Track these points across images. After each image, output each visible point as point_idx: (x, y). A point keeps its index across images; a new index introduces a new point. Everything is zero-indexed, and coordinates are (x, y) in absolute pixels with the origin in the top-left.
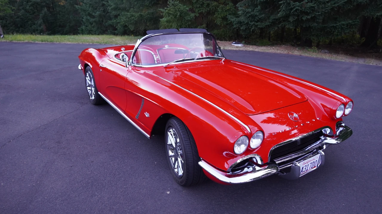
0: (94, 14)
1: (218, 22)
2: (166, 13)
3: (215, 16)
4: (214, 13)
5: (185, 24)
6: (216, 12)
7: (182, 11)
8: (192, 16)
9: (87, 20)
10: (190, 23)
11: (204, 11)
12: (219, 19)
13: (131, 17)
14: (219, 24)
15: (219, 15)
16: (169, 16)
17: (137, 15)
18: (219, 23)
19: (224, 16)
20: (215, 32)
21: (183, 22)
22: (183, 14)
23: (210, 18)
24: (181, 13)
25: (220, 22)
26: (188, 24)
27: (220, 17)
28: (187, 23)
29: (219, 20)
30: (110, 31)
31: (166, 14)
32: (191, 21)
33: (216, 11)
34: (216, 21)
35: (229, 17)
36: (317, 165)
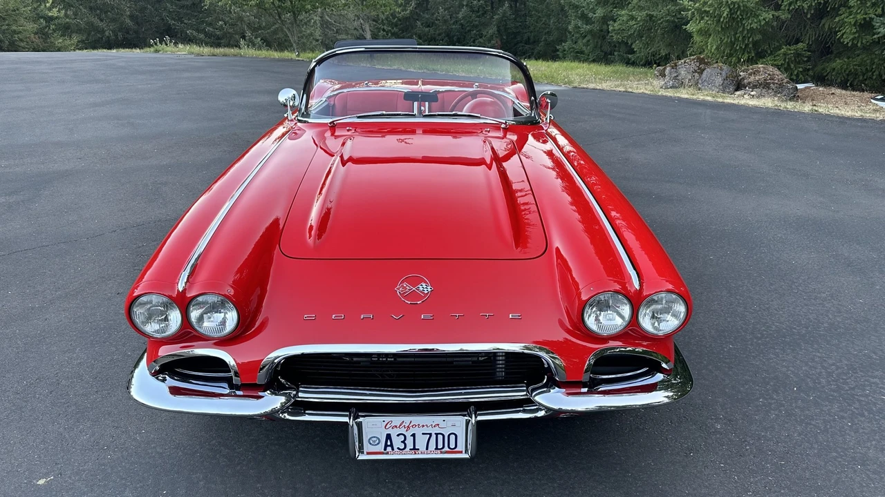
0: (590, 15)
1: (848, 35)
2: (696, 9)
3: (837, 19)
4: (836, 12)
5: (743, 41)
6: (843, 9)
7: (736, 6)
8: (764, 19)
9: (577, 27)
10: (758, 37)
11: (806, 6)
12: (847, 29)
13: (628, 21)
14: (848, 43)
15: (851, 17)
16: (702, 18)
17: (641, 15)
18: (846, 40)
19: (865, 19)
20: (837, 63)
21: (738, 35)
22: (738, 13)
23: (827, 27)
24: (731, 12)
25: (852, 37)
26: (751, 40)
27: (853, 21)
28: (749, 38)
29: (848, 31)
30: (619, 55)
31: (693, 13)
32: (762, 31)
33: (844, 7)
34: (839, 34)
35: (877, 22)
36: (461, 447)
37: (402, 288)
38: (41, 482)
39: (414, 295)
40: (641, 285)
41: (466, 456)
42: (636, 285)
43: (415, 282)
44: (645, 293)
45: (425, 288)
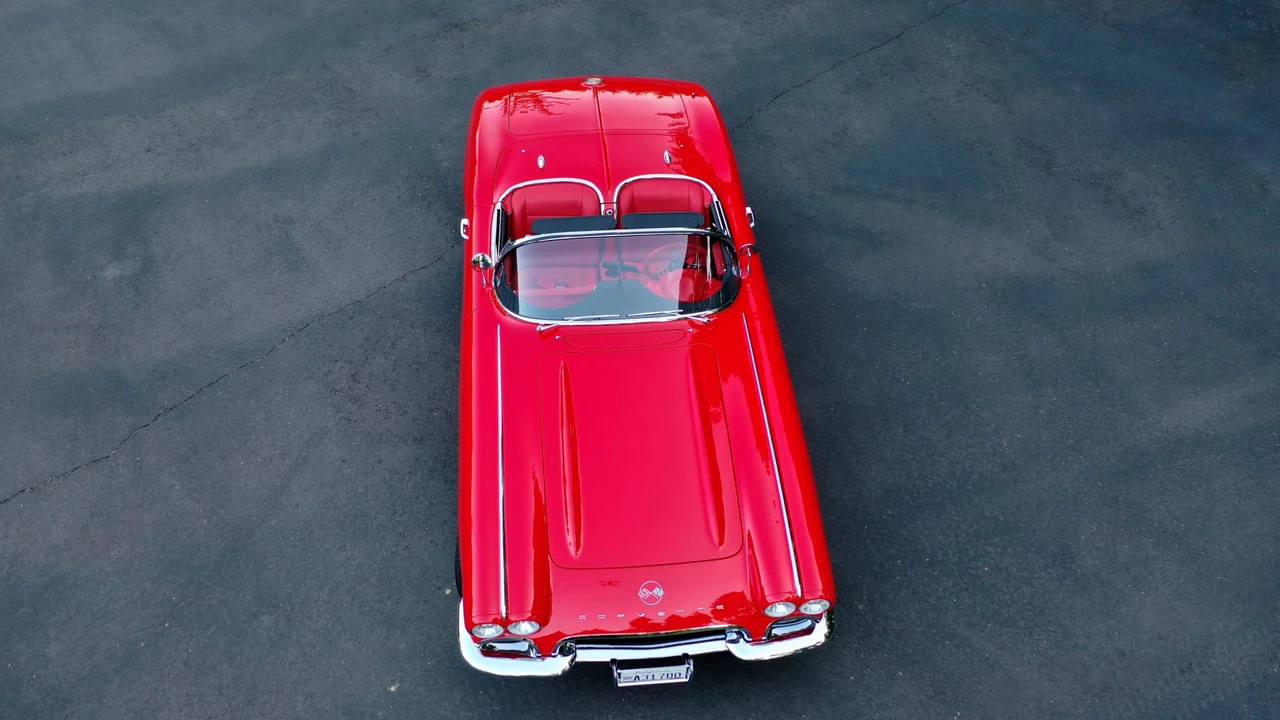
36: (683, 675)
37: (643, 593)
38: (393, 689)
39: (652, 599)
40: (802, 592)
41: (687, 680)
42: (799, 594)
43: (651, 588)
44: (806, 598)
45: (659, 592)
